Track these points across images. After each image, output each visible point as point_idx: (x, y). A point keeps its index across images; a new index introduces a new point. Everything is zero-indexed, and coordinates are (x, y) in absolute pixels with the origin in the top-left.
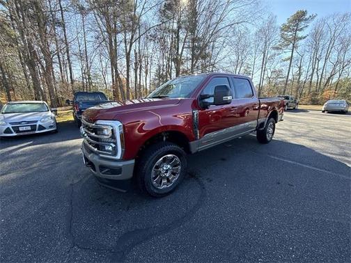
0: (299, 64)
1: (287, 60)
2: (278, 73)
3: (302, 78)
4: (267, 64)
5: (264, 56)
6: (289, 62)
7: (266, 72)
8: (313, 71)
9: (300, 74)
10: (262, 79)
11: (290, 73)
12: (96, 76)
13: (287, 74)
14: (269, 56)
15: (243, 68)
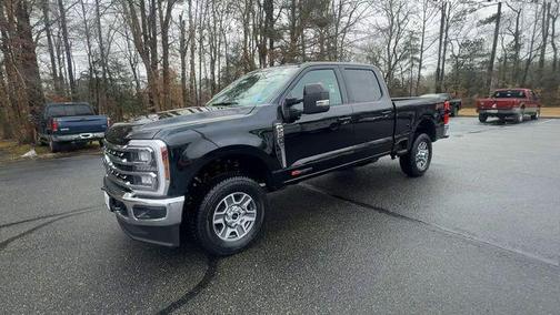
0: (514, 28)
1: (489, 20)
2: (473, 47)
3: (523, 55)
4: (450, 31)
5: (444, 15)
6: (493, 25)
7: (449, 47)
8: (545, 39)
9: (517, 47)
10: (442, 59)
11: (499, 46)
12: (118, 67)
13: (491, 47)
14: (452, 15)
15: (401, 41)
